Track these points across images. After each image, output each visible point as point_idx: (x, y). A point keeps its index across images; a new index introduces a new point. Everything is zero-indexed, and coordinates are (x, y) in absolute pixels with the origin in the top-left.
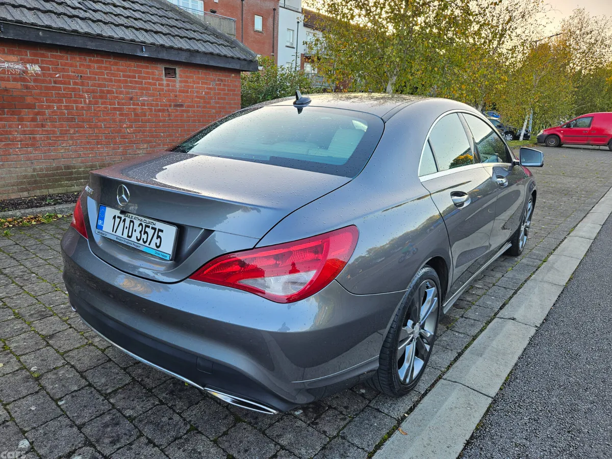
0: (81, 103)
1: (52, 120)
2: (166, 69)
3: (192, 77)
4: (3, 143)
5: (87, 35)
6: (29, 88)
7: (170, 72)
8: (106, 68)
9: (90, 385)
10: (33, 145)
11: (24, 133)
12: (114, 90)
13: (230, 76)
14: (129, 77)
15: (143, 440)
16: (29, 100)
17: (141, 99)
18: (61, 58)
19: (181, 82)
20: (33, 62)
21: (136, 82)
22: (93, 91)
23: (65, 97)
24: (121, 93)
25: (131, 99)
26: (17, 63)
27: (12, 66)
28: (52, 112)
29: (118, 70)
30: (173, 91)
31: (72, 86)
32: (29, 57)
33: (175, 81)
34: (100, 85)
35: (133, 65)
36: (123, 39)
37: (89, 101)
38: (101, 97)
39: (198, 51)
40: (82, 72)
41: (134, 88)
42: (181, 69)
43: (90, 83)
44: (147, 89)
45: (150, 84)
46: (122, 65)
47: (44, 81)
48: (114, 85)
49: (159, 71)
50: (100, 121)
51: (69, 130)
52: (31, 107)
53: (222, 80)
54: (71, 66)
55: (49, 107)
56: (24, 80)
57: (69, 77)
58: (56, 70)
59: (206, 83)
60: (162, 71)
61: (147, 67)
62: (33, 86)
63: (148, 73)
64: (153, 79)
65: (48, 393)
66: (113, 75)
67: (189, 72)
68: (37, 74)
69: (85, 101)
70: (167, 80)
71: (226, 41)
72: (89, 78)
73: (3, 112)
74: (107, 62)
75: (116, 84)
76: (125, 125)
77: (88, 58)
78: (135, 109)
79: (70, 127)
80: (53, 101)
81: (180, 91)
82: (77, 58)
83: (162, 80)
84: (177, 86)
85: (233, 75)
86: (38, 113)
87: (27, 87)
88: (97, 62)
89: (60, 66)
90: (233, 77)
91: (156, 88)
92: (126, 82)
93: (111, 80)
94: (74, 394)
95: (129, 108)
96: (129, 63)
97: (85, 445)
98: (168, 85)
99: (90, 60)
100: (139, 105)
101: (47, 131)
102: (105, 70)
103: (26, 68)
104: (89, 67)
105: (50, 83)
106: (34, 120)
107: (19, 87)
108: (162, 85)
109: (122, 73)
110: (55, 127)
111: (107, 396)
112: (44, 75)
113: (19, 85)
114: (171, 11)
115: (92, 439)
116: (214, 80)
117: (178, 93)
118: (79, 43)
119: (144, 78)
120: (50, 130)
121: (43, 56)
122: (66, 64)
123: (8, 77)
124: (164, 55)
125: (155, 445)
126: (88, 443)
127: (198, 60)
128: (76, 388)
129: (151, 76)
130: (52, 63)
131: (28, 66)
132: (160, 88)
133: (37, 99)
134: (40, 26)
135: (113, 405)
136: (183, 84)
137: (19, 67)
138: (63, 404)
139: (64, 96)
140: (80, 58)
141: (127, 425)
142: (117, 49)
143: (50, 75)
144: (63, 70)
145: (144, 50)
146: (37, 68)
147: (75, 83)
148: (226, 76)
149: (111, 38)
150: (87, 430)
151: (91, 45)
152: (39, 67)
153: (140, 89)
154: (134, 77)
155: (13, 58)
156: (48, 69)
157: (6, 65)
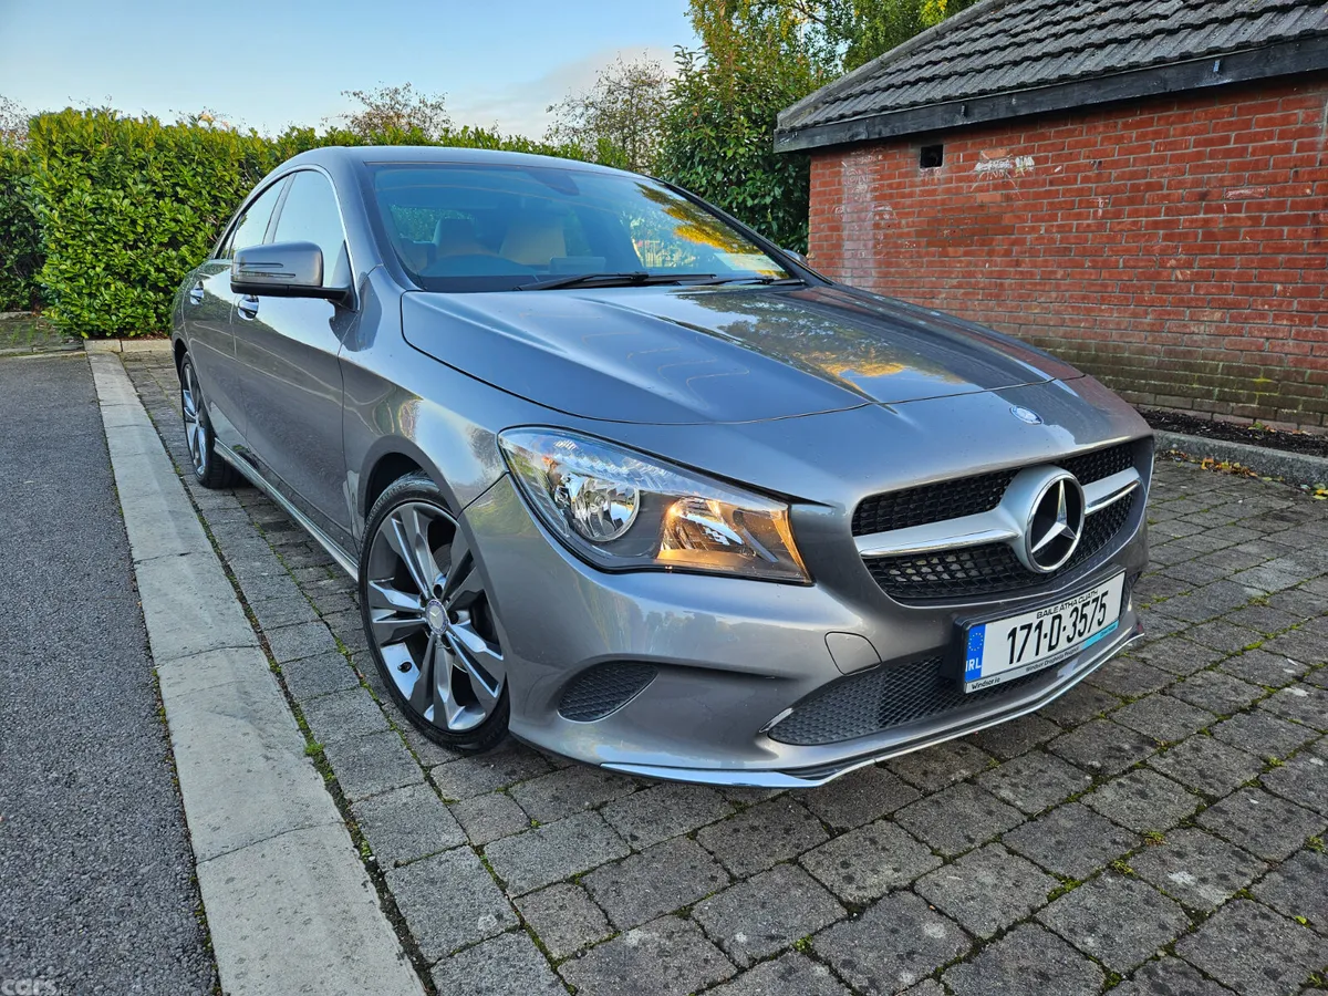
0: (1088, 218)
1: (1033, 253)
4: (962, 291)
6: (1012, 199)
8: (1157, 134)
10: (997, 296)
11: (990, 275)
12: (1165, 181)
14: (1210, 142)
16: (1007, 220)
17: (1231, 193)
18: (1070, 133)
20: (1024, 152)
21: (1228, 154)
22: (1117, 190)
23: (1062, 208)
24: (1180, 185)
25: (1203, 196)
26: (1003, 159)
27: (995, 166)
28: (1037, 239)
29: (1184, 132)
31: (1078, 185)
32: (1023, 144)
34: (1133, 175)
36: (1162, 60)
37: (1103, 212)
38: (1131, 201)
40: (1104, 153)
41: (1220, 168)
43: (1114, 174)
44: (1256, 166)
45: (1271, 150)
46: (1198, 118)
47: (1033, 184)
48: (1166, 170)
50: (1116, 253)
51: (1055, 272)
52: (1008, 230)
54: (1087, 144)
55: (1034, 229)
56: (1007, 185)
57: (1078, 168)
58: (1058, 159)
61: (1271, 108)
62: (1016, 194)
63: (1269, 122)
66: (1171, 146)
68: (1027, 173)
69: (1096, 213)
72: (1115, 164)
73: (972, 242)
74: (1157, 121)
75: (1171, 166)
76: (1173, 262)
77: (1120, 122)
78: (1206, 221)
79: (1059, 266)
80: (1042, 220)
82: (1100, 125)
86: (1015, 243)
87: (1008, 198)
88: (1139, 125)
89: (1065, 151)
91: (1289, 160)
92: (1199, 156)
93: (1162, 160)
95: (1192, 221)
99: (1126, 125)
100: (1223, 211)
101: (1021, 272)
102: (1153, 140)
103: (1014, 165)
104: (1120, 139)
105: (1044, 185)
106: (1007, 253)
107: (999, 199)
108: (1312, 147)
109: (1193, 138)
110: (1036, 267)
112: (1037, 172)
113: (997, 195)
119: (1254, 138)
120: (1027, 272)
121: (1042, 137)
122: (1078, 145)
123: (988, 185)
129: (1277, 129)
130: (1054, 147)
131: (1017, 160)
132: (1302, 159)
133: (1019, 217)
137: (1006, 165)
139: (1060, 206)
140: (1106, 126)
142: (1153, 87)
143: (1047, 171)
144: (1070, 157)
145: (1217, 69)
146: (1029, 161)
147: (1086, 180)
149: (1137, 67)
152: (1033, 158)
153: (1235, 168)
154: (1226, 140)
155: (1001, 152)
156: (1046, 159)
157: (989, 165)
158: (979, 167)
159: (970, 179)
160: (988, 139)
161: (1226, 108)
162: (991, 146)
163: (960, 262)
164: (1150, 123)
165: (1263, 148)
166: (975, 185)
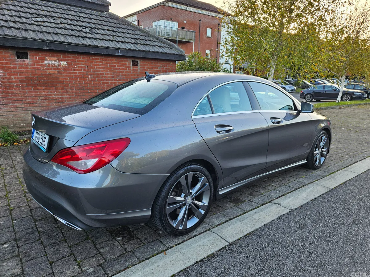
0: (87, 80)
1: (72, 89)
2: (132, 61)
3: (147, 65)
4: (47, 100)
5: (90, 46)
6: (61, 73)
7: (135, 63)
8: (100, 62)
9: (32, 216)
10: (62, 101)
11: (57, 95)
12: (104, 73)
13: (169, 64)
14: (112, 66)
15: (39, 242)
16: (61, 79)
17: (118, 77)
18: (77, 58)
19: (141, 68)
20: (63, 60)
21: (116, 69)
22: (93, 74)
23: (79, 77)
24: (108, 74)
25: (113, 77)
26: (56, 61)
27: (53, 63)
28: (72, 85)
29: (107, 63)
30: (136, 72)
31: (82, 71)
32: (62, 58)
33: (138, 68)
34: (97, 71)
35: (115, 60)
36: (108, 47)
37: (91, 79)
38: (97, 77)
39: (149, 51)
40: (88, 64)
41: (115, 72)
42: (141, 61)
43: (92, 70)
44: (122, 72)
45: (124, 69)
46: (109, 60)
47: (68, 70)
48: (104, 71)
49: (129, 62)
50: (96, 89)
51: (80, 94)
52: (61, 82)
53: (164, 66)
54: (83, 61)
55: (70, 82)
56: (59, 69)
57: (82, 67)
58: (75, 64)
59: (155, 68)
60: (130, 62)
61: (122, 61)
62: (63, 72)
63: (122, 64)
64: (125, 67)
65: (12, 217)
66: (104, 65)
67: (146, 62)
68: (65, 66)
69: (89, 79)
70: (133, 67)
71: (168, 45)
72: (92, 68)
73: (48, 85)
74: (100, 59)
75: (105, 70)
77: (91, 58)
78: (115, 82)
79: (81, 92)
80: (73, 80)
81: (140, 73)
83: (130, 67)
84: (139, 70)
85: (171, 63)
86: (65, 86)
87: (60, 73)
88: (96, 59)
89: (77, 62)
90: (171, 64)
91: (127, 71)
92: (111, 68)
93: (103, 68)
94: (22, 219)
95: (112, 82)
96: (112, 59)
97: (13, 240)
98: (134, 70)
99: (93, 59)
100: (117, 81)
101: (69, 94)
102: (100, 63)
103: (60, 63)
104: (92, 62)
105: (72, 70)
106: (63, 89)
107: (56, 73)
108: (130, 70)
109: (108, 64)
110: (73, 92)
111: (35, 221)
112: (69, 66)
113: (56, 72)
114: (139, 31)
115: (18, 238)
116: (160, 66)
117: (139, 74)
118: (86, 50)
119: (120, 66)
120: (71, 94)
121: (68, 57)
122: (80, 61)
123: (51, 68)
124: (131, 54)
125: (43, 245)
126: (15, 240)
127: (150, 56)
128: (25, 216)
129: (124, 65)
130: (73, 61)
131: (61, 62)
132: (129, 72)
133: (65, 79)
134: (66, 43)
135: (36, 225)
136: (142, 69)
137: (57, 63)
138: (15, 222)
139: (78, 76)
140: (87, 58)
141: (37, 234)
142: (105, 52)
143: (72, 66)
144: (78, 64)
145: (120, 52)
146: (65, 63)
147: (84, 70)
148: (167, 64)
149: (102, 47)
150: (18, 235)
151: (92, 51)
152: (67, 62)
153: (118, 72)
154: (115, 66)
155: (54, 59)
156: (71, 63)
157: (50, 62)
158: (46, 62)
159: (42, 65)
160: (48, 54)
161: (114, 59)
162: (50, 56)
163: (44, 91)
164: (99, 59)
165: (122, 68)
166: (45, 67)
